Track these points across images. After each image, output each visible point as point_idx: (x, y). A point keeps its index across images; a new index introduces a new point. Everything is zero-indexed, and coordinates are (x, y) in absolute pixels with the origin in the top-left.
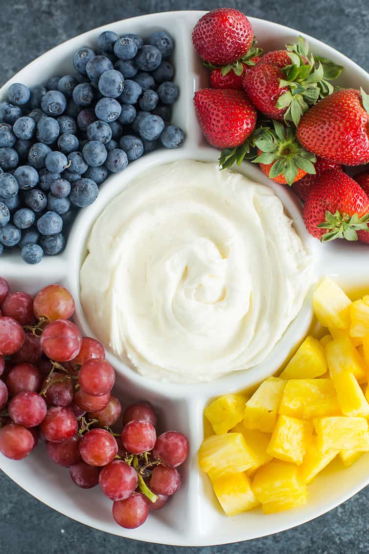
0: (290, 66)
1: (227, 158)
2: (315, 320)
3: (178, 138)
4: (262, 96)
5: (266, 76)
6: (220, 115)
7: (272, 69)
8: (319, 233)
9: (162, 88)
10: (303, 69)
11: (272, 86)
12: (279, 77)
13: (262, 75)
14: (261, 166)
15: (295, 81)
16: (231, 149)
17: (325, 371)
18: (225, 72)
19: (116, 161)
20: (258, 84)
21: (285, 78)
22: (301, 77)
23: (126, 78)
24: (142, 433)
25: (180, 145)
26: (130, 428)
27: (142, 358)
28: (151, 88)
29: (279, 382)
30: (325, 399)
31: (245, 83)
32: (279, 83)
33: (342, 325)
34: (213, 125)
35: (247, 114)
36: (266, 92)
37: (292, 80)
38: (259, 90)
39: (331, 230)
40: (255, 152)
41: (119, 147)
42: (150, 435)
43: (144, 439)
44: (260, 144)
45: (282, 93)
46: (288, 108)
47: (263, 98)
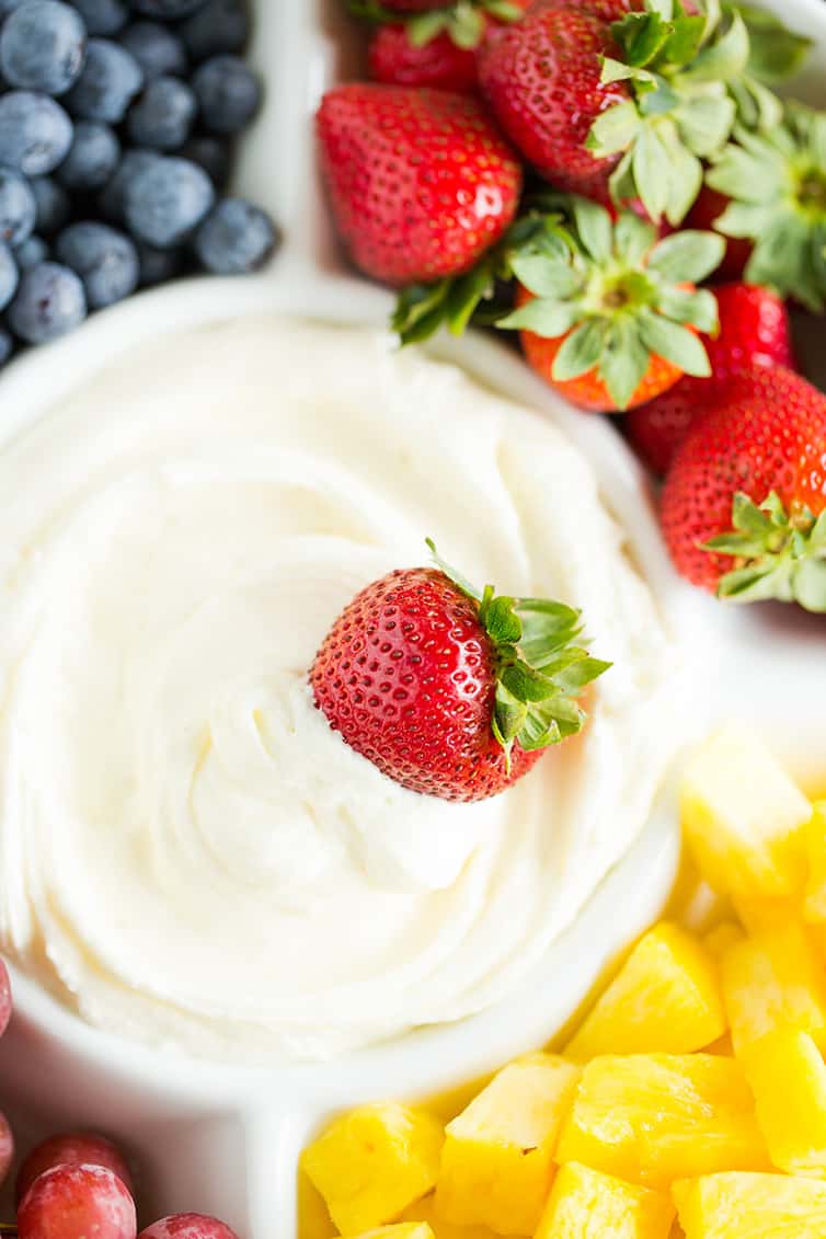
0: (638, 15)
1: (416, 312)
2: (689, 869)
3: (255, 240)
4: (542, 110)
5: (559, 45)
6: (402, 166)
7: (578, 25)
8: (709, 569)
9: (210, 75)
10: (681, 29)
11: (576, 79)
12: (599, 51)
13: (545, 44)
14: (526, 339)
15: (651, 68)
16: (429, 284)
17: (716, 1031)
18: (422, 32)
19: (45, 304)
20: (532, 72)
21: (619, 54)
22: (670, 56)
23: (93, 33)
24: (92, 1200)
25: (262, 262)
26: (49, 1185)
27: (94, 964)
28: (172, 73)
29: (562, 1070)
30: (715, 1116)
31: (486, 70)
32: (598, 71)
33: (780, 883)
34: (376, 198)
35: (490, 168)
36: (556, 97)
37: (644, 64)
38: (534, 92)
39: (750, 561)
40: (511, 294)
41: (55, 256)
42: (118, 1210)
43: (99, 1223)
44: (526, 267)
45: (609, 106)
46: (622, 155)
47: (546, 118)
